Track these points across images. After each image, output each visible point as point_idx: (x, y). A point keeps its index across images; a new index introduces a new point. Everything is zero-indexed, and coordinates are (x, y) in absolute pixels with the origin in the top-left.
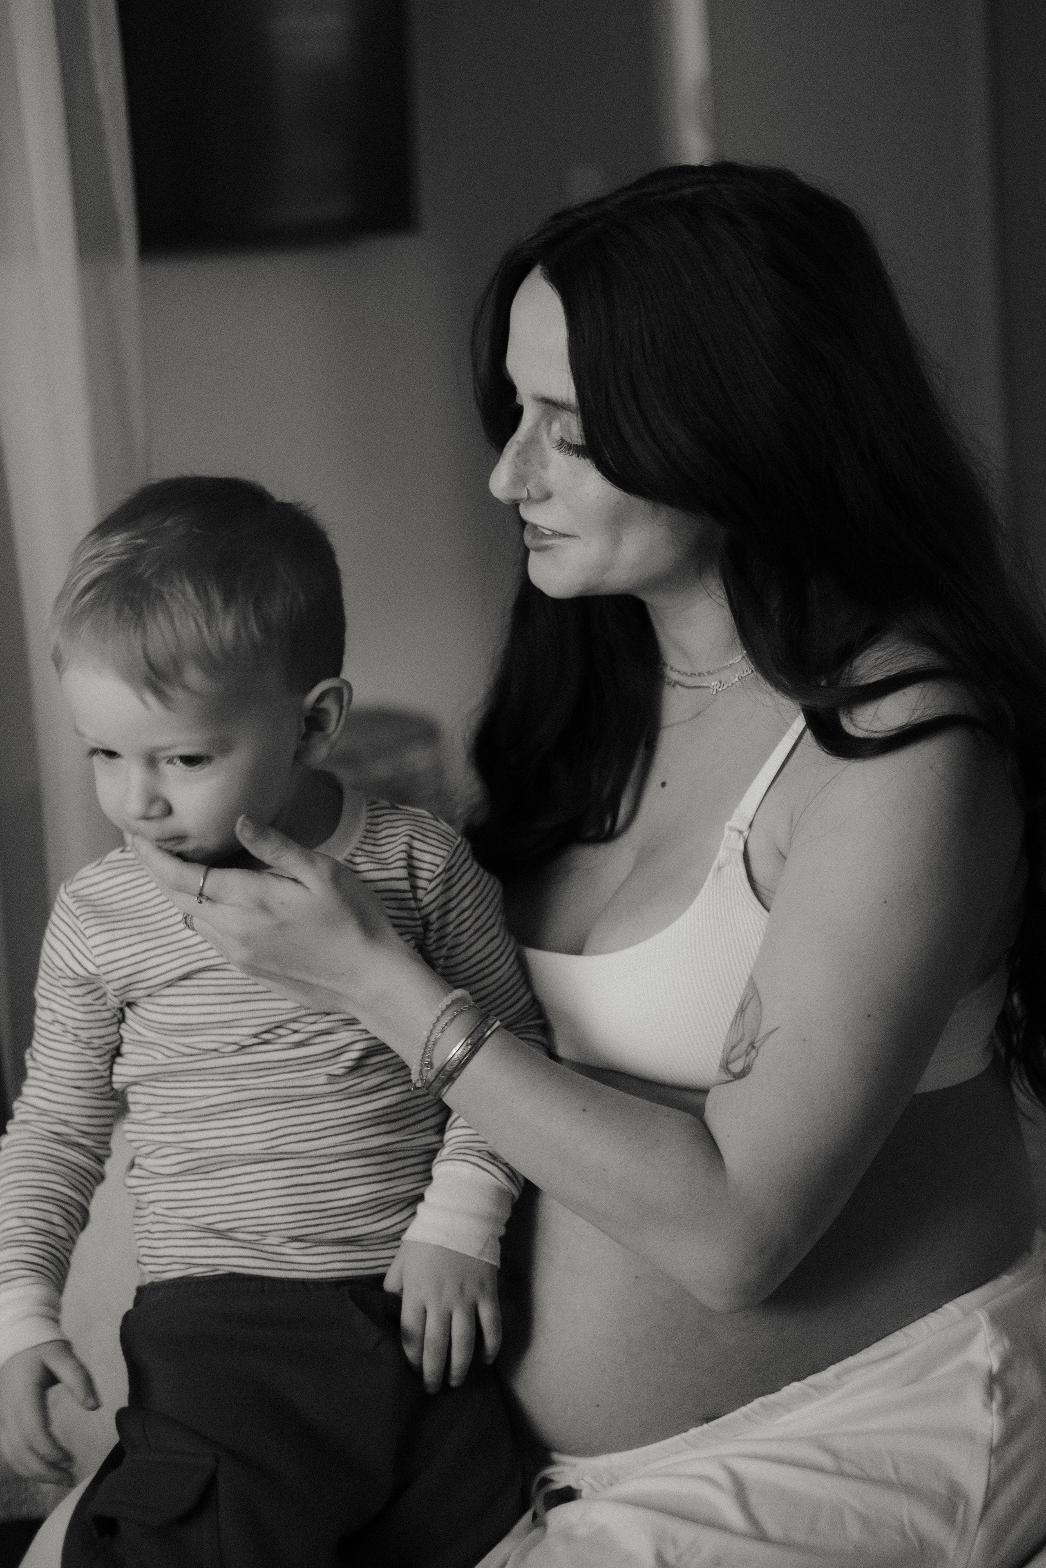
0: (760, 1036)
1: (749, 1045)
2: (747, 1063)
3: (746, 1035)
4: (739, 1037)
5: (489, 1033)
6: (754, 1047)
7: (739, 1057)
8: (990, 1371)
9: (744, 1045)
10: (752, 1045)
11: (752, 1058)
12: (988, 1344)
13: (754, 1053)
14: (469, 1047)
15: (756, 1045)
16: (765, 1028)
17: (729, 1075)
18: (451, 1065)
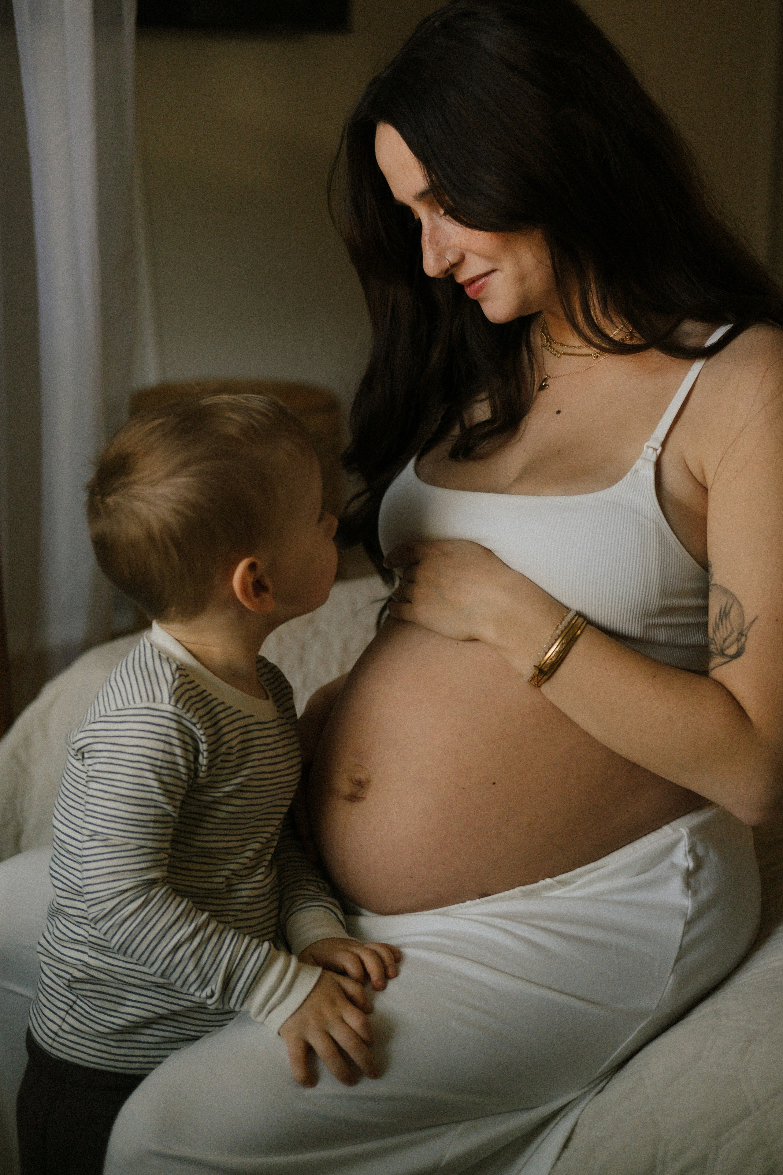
0: (746, 625)
1: (738, 636)
2: (739, 648)
3: (735, 629)
4: (729, 632)
5: (579, 632)
6: (742, 635)
7: (732, 644)
8: (688, 868)
9: (735, 635)
10: (741, 634)
11: (742, 643)
12: (687, 851)
13: (743, 639)
14: (564, 646)
15: (744, 633)
16: (748, 620)
17: (726, 658)
18: (551, 659)
